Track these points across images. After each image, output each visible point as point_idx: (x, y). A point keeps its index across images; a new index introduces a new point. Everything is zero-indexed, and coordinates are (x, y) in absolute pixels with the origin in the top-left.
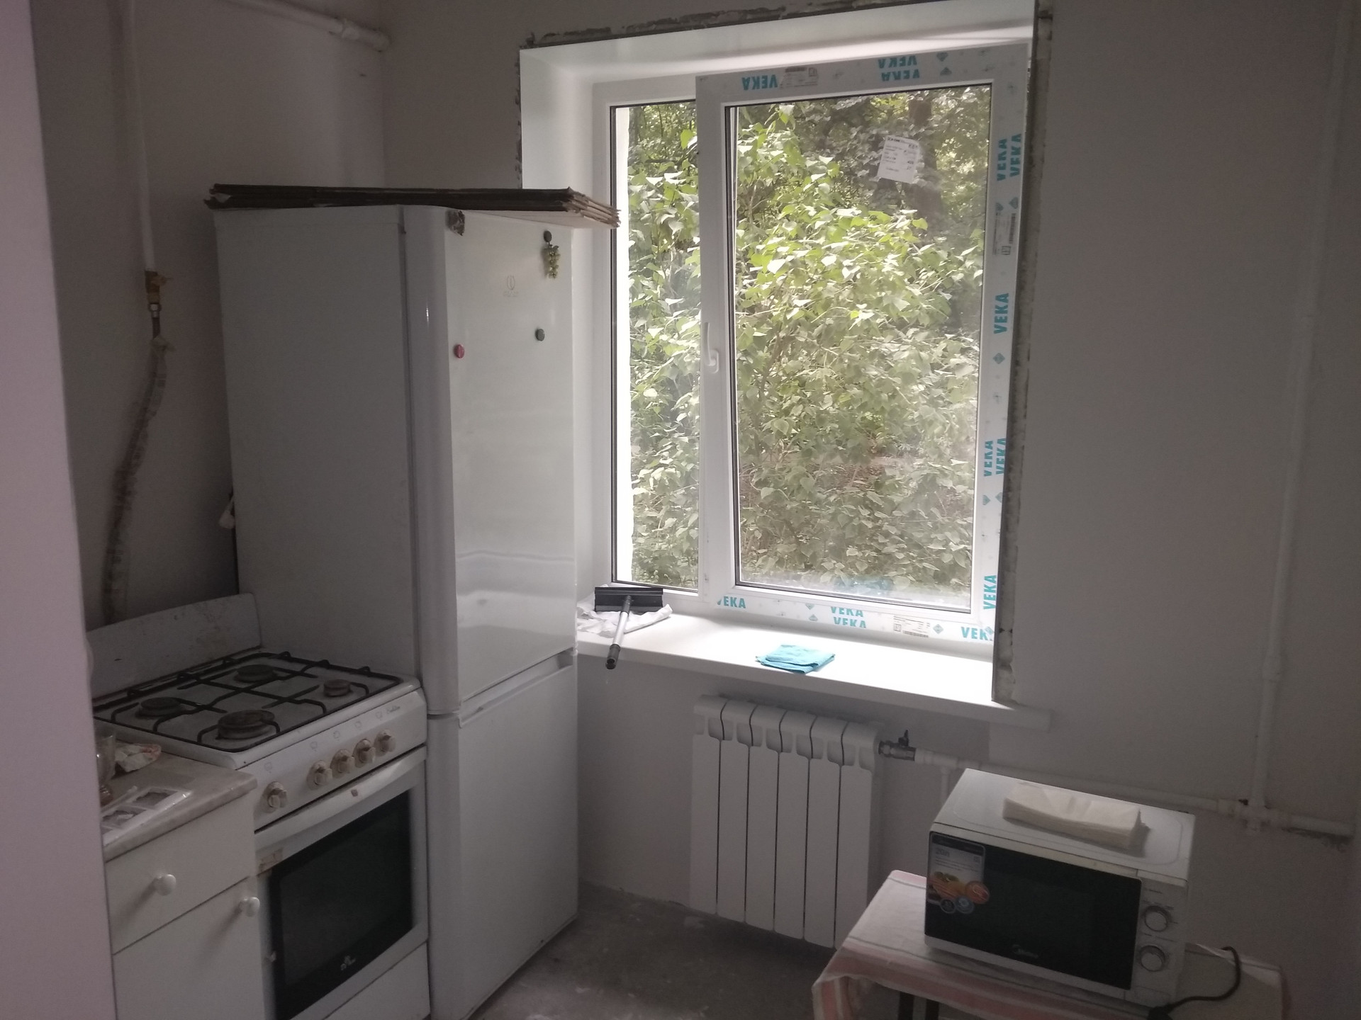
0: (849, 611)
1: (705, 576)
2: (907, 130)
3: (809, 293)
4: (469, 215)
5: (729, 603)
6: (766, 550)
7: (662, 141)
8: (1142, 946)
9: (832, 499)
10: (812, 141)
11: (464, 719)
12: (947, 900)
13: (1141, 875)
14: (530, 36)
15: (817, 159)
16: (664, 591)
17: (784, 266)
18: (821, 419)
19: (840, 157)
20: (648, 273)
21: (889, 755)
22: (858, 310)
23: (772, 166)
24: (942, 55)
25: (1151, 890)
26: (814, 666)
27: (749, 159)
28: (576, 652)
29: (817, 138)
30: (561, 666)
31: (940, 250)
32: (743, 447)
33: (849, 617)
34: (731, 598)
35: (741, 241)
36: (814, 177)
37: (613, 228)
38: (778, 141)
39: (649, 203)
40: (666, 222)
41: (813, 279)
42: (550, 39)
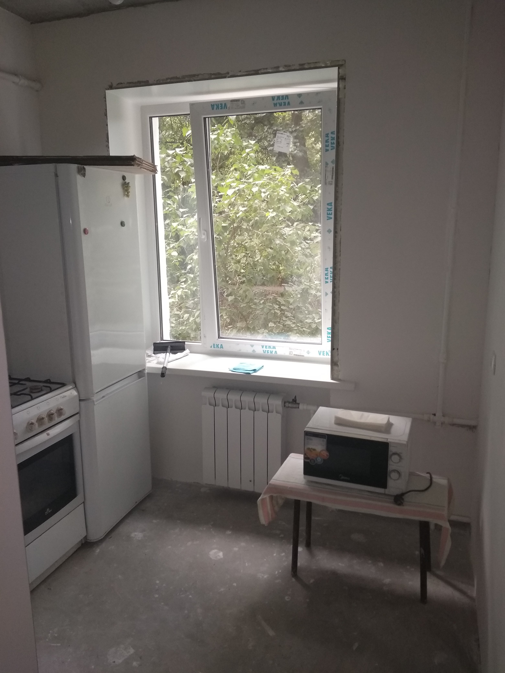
0: (270, 347)
1: (204, 335)
2: (290, 127)
3: (247, 205)
4: (87, 167)
5: (216, 347)
6: (232, 326)
7: (172, 133)
8: (391, 470)
9: (262, 302)
10: (246, 133)
11: (96, 401)
12: (312, 459)
13: (389, 440)
14: (110, 84)
15: (248, 142)
16: (186, 343)
17: (235, 192)
18: (255, 265)
19: (259, 141)
20: (169, 197)
21: (289, 407)
22: (269, 212)
23: (227, 145)
24: (299, 95)
25: (393, 446)
26: (255, 371)
27: (216, 142)
28: (146, 371)
29: (249, 132)
30: (140, 377)
31: (307, 185)
32: (219, 279)
33: (270, 350)
34: (217, 344)
35: (214, 181)
36: (247, 150)
37: (154, 174)
38: (229, 133)
39: (169, 163)
40: (178, 172)
41: (248, 198)
42: (120, 86)
